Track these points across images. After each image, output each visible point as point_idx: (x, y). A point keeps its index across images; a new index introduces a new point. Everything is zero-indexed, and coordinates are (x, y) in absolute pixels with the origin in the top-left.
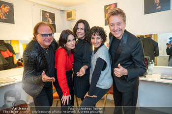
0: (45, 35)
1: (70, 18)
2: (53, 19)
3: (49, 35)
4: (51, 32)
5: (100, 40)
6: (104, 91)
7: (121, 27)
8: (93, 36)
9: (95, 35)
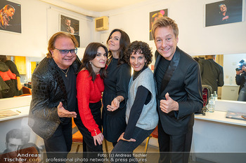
0: (65, 51)
1: (101, 28)
2: (77, 29)
3: (70, 51)
4: (73, 47)
5: (142, 61)
6: (146, 133)
7: (171, 43)
8: (133, 55)
9: (135, 53)
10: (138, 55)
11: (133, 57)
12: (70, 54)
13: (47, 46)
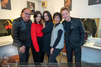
8: (56, 17)
9: (57, 16)
10: (58, 17)
11: (56, 18)
12: (28, 15)
13: (21, 11)
